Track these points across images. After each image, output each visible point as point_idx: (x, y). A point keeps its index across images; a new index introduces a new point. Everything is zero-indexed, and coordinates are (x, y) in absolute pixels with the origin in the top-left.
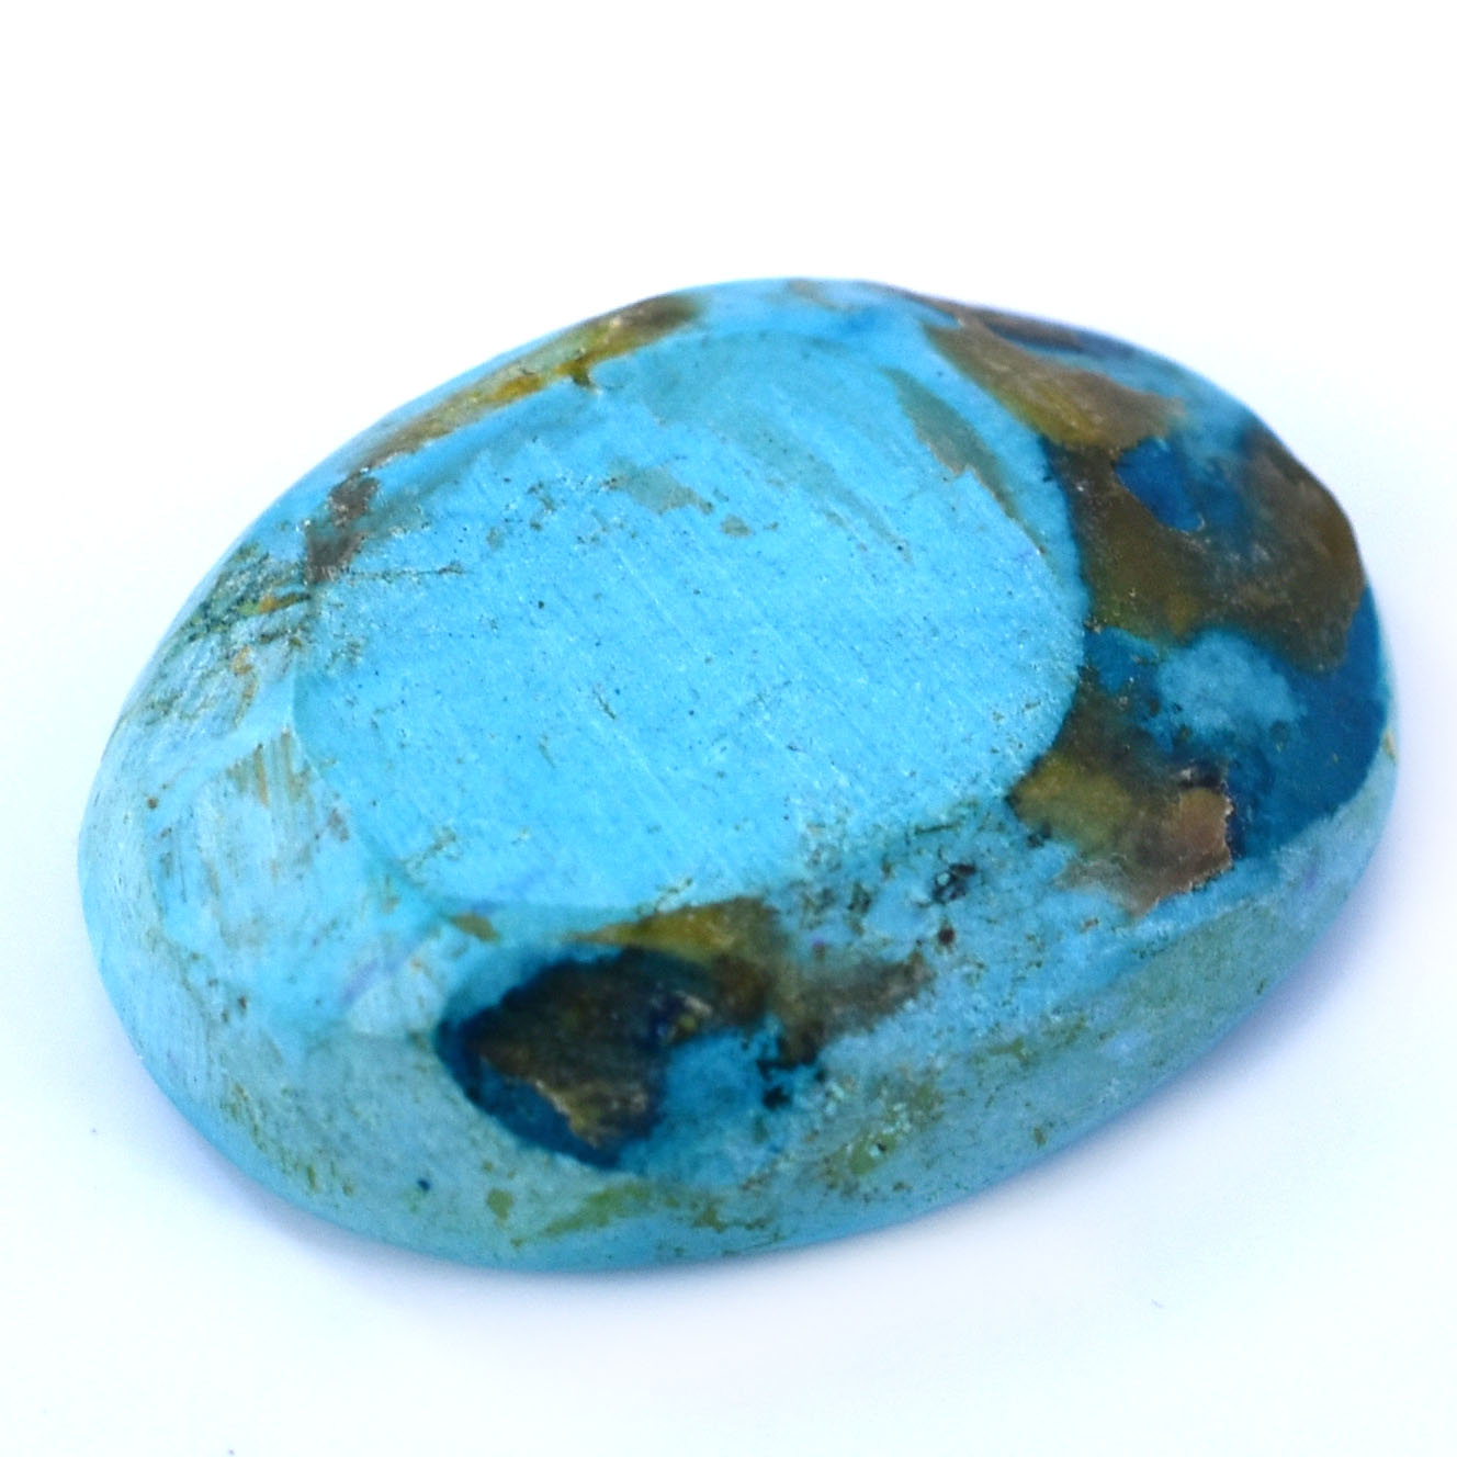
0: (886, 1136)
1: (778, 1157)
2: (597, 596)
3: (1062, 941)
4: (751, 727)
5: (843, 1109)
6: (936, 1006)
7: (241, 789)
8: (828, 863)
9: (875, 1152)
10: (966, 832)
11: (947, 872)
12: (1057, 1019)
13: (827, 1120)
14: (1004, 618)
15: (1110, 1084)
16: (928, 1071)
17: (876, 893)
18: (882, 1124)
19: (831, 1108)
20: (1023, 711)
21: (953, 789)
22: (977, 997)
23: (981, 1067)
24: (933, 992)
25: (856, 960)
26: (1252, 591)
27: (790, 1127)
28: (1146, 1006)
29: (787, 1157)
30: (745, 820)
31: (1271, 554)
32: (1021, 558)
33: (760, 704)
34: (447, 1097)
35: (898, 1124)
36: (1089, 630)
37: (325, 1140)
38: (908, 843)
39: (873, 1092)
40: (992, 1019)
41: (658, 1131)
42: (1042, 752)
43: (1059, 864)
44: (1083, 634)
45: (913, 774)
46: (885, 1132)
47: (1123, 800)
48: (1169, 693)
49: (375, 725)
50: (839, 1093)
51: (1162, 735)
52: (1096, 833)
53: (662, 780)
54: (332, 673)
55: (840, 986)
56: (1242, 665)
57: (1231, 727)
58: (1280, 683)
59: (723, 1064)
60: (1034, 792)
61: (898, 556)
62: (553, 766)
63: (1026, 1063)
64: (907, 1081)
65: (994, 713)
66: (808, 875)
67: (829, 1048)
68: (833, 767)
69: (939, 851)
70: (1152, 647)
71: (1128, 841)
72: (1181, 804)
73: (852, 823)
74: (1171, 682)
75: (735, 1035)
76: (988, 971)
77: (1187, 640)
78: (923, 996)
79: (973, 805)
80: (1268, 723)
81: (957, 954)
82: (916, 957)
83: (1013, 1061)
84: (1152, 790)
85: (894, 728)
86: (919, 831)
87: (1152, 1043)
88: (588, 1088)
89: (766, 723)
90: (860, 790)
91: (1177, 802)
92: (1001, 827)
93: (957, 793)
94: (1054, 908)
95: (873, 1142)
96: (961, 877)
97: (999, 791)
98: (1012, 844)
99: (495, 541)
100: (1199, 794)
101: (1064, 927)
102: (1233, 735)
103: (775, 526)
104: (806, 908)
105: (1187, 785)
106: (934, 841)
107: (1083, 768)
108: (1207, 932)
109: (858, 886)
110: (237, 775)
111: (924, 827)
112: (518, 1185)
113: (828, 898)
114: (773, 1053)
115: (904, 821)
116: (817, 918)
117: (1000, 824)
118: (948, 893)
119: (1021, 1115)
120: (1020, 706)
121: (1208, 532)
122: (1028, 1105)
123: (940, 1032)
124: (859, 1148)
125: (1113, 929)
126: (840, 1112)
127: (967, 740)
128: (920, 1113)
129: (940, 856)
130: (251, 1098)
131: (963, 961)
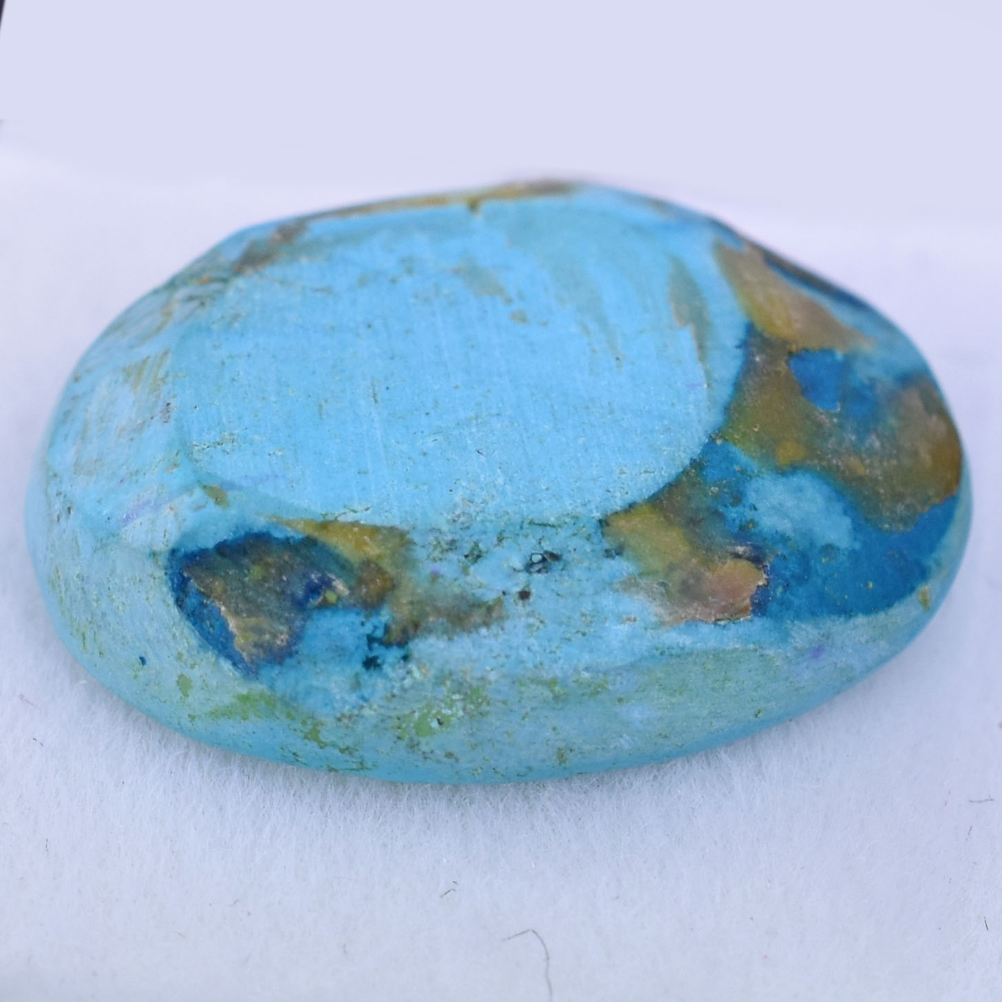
0: (444, 715)
1: (365, 704)
2: (408, 332)
3: (607, 625)
4: (460, 433)
5: (416, 686)
6: (502, 637)
7: (126, 381)
8: (463, 523)
9: (435, 724)
10: (563, 533)
11: (542, 555)
12: (586, 675)
13: (404, 690)
14: (662, 417)
15: (621, 736)
16: (482, 679)
17: (487, 552)
18: (443, 705)
19: (408, 682)
20: (640, 473)
21: (568, 505)
22: (532, 641)
23: (523, 689)
24: (502, 629)
25: (457, 590)
26: (853, 461)
27: (377, 685)
28: (659, 691)
29: (370, 707)
30: (424, 484)
31: (882, 445)
32: (693, 386)
33: (474, 421)
34: (164, 601)
35: (454, 709)
36: (712, 440)
37: (93, 615)
38: (521, 528)
39: (440, 680)
40: (538, 659)
41: (288, 661)
42: (639, 501)
43: (622, 574)
44: (707, 441)
45: (547, 489)
46: (443, 711)
47: (683, 549)
48: (752, 497)
49: (223, 363)
50: (417, 674)
51: (734, 520)
52: (657, 564)
53: (385, 446)
54: (215, 327)
55: (439, 604)
56: (820, 501)
57: (790, 533)
58: (846, 522)
59: (345, 631)
60: (622, 523)
61: (614, 363)
62: (321, 419)
63: (556, 698)
64: (466, 681)
65: (621, 470)
66: (445, 528)
67: (417, 641)
68: (499, 470)
69: (541, 539)
70: (754, 466)
71: (678, 576)
72: (726, 566)
73: (492, 505)
74: (757, 491)
75: (358, 614)
76: (545, 627)
77: (785, 471)
78: (494, 628)
79: (576, 518)
80: (821, 542)
81: (529, 609)
82: (499, 602)
83: (547, 693)
84: (708, 549)
85: (551, 459)
86: (531, 523)
87: (661, 719)
88: (253, 621)
89: (471, 433)
90: (508, 488)
91: (724, 563)
92: (588, 538)
93: (570, 508)
94: (607, 601)
95: (434, 716)
96: (549, 560)
97: (597, 515)
98: (593, 551)
99: (363, 282)
100: (744, 565)
101: (610, 615)
102: (789, 539)
103: (545, 324)
104: (435, 547)
105: (737, 556)
106: (540, 532)
107: (662, 519)
108: (718, 656)
109: (476, 544)
110: (127, 372)
111: (536, 522)
112: (195, 674)
113: (452, 545)
114: (379, 633)
115: (525, 514)
116: (440, 556)
117: (590, 535)
118: (536, 568)
119: (548, 734)
120: (640, 470)
121: (839, 415)
122: (554, 729)
123: (499, 655)
124: (424, 717)
125: (646, 629)
126: (412, 687)
127: (594, 480)
128: (472, 707)
129: (540, 543)
130: (61, 578)
131: (530, 614)
